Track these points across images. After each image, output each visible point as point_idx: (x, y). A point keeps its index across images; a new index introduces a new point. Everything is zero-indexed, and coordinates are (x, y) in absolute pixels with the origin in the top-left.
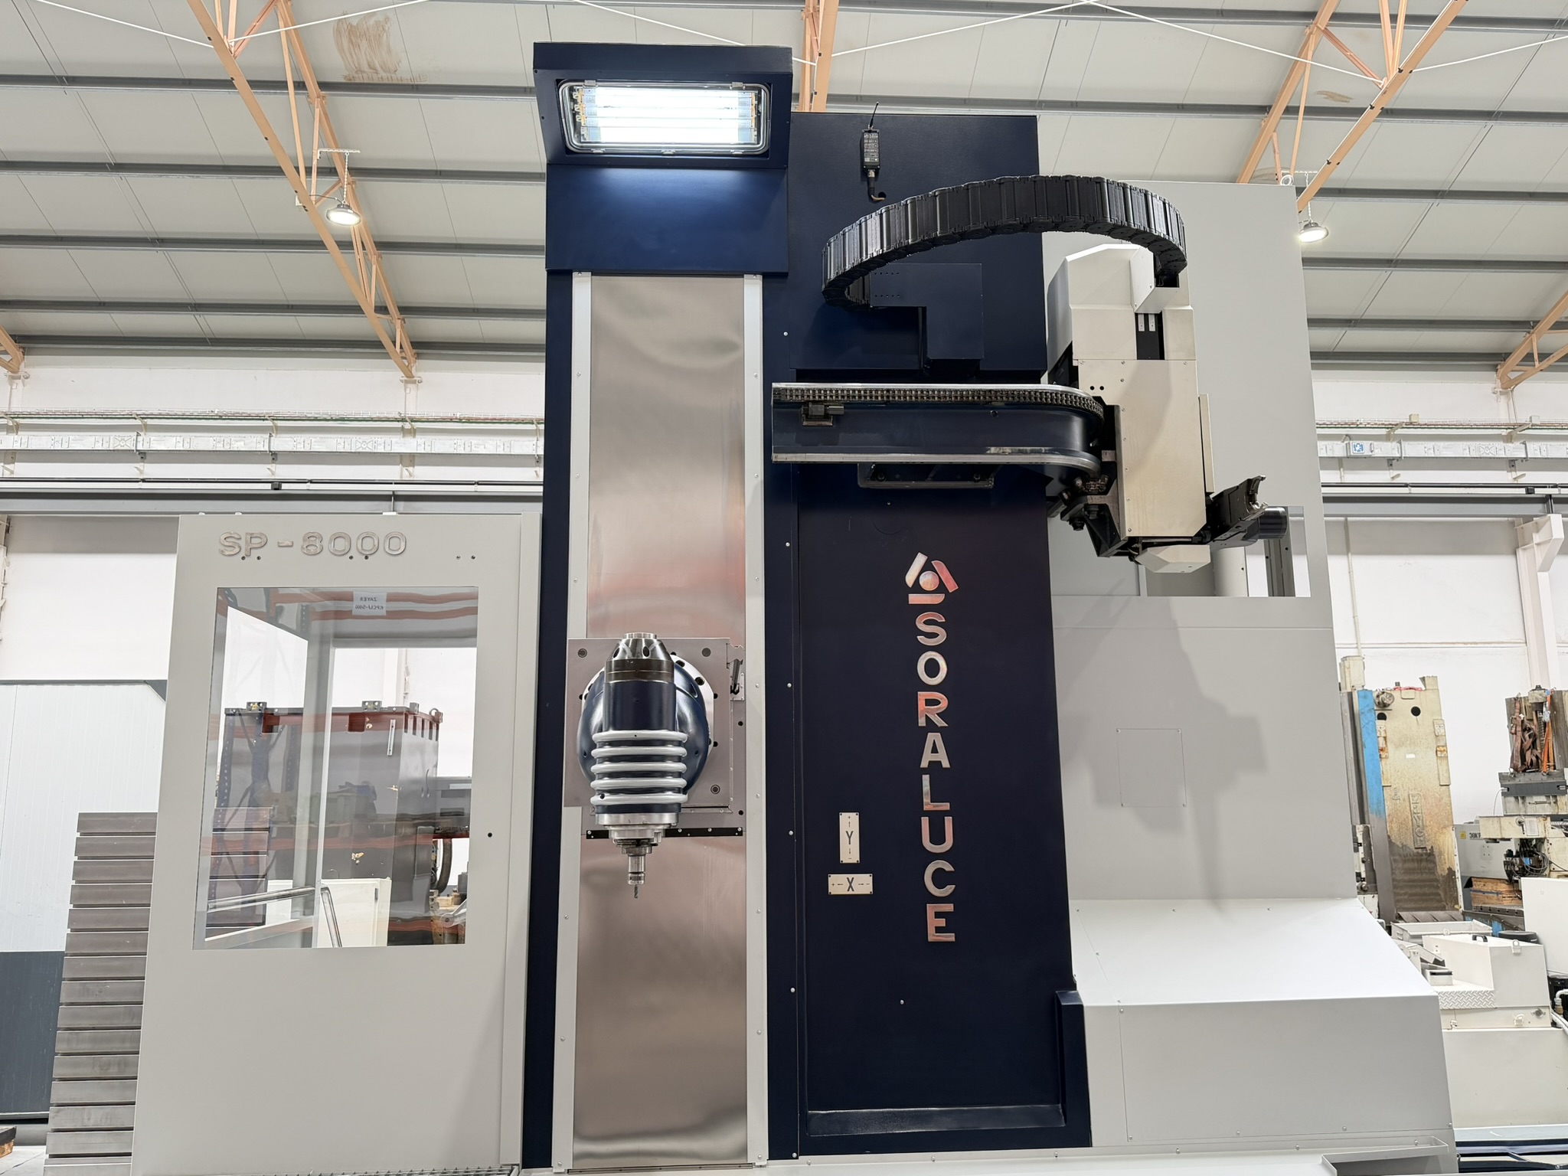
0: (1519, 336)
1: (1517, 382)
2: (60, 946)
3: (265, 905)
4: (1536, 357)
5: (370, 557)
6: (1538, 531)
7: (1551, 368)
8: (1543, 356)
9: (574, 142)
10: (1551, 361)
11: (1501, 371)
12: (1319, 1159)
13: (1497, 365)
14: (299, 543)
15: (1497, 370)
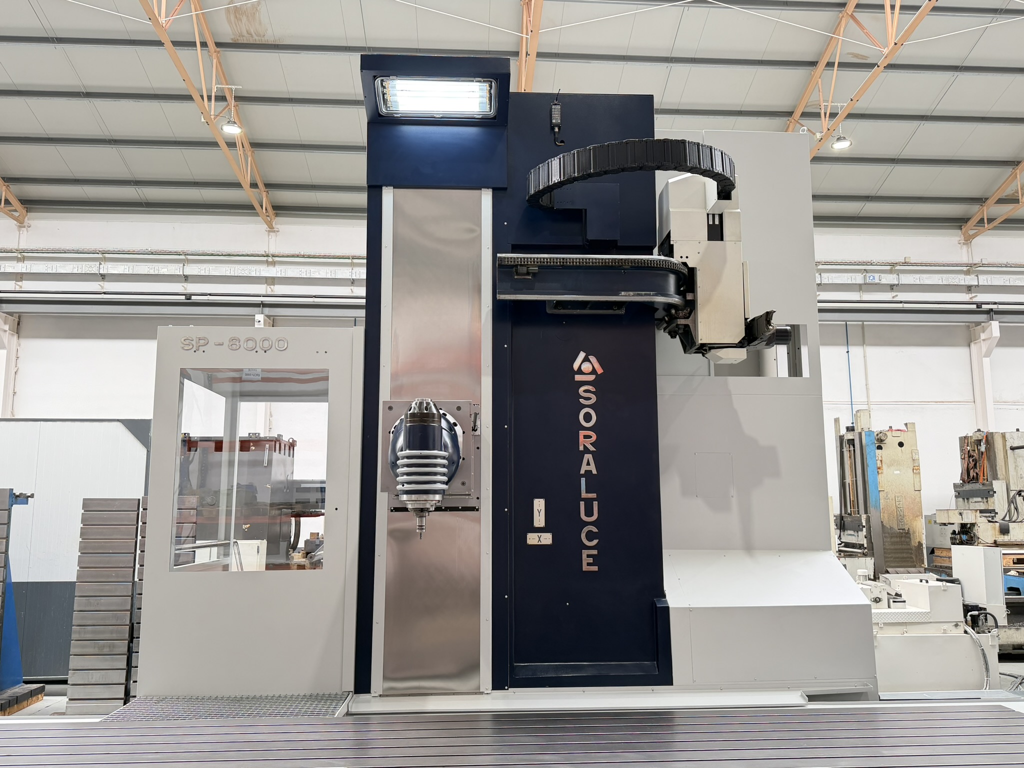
0: (975, 208)
1: (974, 236)
2: (73, 578)
3: (194, 551)
4: (986, 221)
5: (267, 352)
6: (984, 332)
7: (995, 228)
8: (990, 220)
9: (384, 110)
10: (995, 223)
11: (964, 230)
12: (799, 693)
13: (962, 226)
14: (226, 343)
15: (961, 229)
